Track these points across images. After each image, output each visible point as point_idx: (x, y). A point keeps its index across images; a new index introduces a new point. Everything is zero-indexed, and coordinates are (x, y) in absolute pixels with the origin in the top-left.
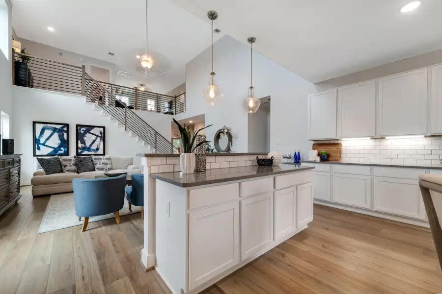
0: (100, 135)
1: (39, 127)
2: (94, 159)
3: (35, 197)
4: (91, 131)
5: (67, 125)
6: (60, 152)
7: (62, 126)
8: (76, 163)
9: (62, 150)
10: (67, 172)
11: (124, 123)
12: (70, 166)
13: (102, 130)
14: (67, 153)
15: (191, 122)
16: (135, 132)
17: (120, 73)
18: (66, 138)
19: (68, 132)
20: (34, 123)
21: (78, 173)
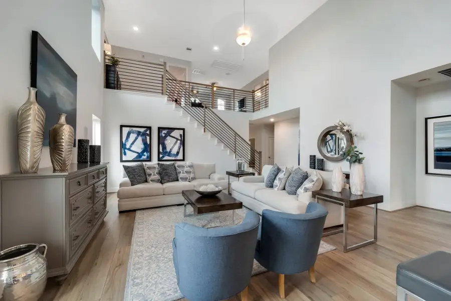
0: (180, 138)
1: (126, 131)
2: (178, 166)
3: (121, 212)
4: (172, 134)
5: (150, 128)
6: (144, 157)
7: (145, 129)
8: (159, 171)
9: (145, 155)
10: (151, 182)
11: (203, 124)
12: (154, 175)
13: (181, 132)
14: (149, 159)
15: (272, 120)
16: (214, 134)
17: (195, 72)
18: (148, 143)
19: (150, 135)
20: (122, 126)
21: (162, 184)
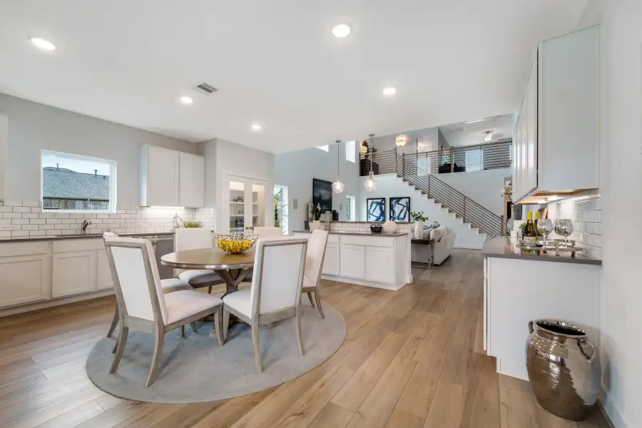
0: (406, 205)
1: (370, 202)
4: (400, 202)
5: (384, 199)
7: (382, 200)
9: (381, 219)
11: (428, 192)
13: (408, 200)
16: (439, 200)
18: (384, 209)
20: (367, 200)
